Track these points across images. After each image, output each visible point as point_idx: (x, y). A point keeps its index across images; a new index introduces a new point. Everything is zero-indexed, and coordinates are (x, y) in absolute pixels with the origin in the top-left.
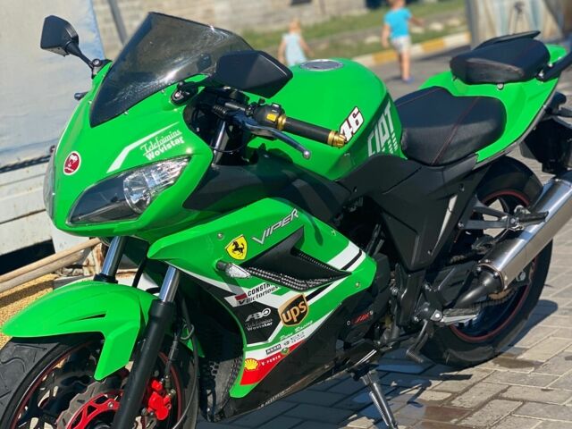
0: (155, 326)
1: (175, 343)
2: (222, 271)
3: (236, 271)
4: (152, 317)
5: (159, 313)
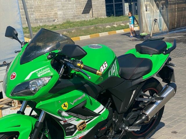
0: (36, 130)
1: (42, 135)
2: (59, 113)
3: (64, 114)
4: (36, 127)
5: (38, 126)
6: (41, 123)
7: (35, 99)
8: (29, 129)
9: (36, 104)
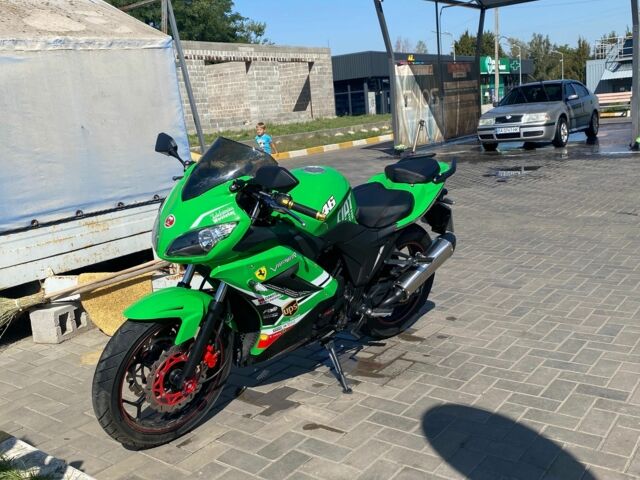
0: (211, 315)
1: (222, 324)
2: (252, 286)
4: (210, 310)
5: (214, 308)
6: (219, 302)
7: (208, 262)
8: (199, 314)
9: (210, 270)
